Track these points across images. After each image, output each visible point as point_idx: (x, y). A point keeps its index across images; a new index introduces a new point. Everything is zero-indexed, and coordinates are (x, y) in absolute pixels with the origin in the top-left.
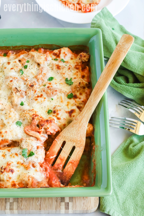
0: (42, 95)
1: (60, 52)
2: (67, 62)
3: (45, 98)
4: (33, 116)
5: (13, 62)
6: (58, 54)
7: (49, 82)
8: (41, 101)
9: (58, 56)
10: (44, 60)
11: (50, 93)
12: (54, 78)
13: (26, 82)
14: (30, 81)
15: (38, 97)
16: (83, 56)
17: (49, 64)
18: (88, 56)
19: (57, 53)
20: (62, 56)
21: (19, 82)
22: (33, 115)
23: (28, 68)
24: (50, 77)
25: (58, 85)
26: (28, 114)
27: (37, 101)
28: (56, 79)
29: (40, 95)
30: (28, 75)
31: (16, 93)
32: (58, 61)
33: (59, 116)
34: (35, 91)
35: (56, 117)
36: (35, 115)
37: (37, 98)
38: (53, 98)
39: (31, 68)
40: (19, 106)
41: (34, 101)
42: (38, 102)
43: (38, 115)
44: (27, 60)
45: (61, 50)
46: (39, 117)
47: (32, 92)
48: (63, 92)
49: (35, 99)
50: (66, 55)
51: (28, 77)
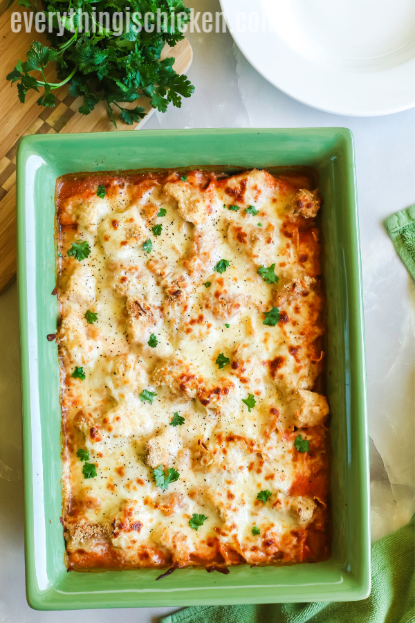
0: (201, 318)
1: (243, 185)
2: (263, 214)
3: (209, 326)
4: (181, 381)
5: (127, 221)
6: (238, 192)
7: (218, 276)
8: (201, 335)
9: (238, 196)
10: (205, 214)
11: (223, 314)
12: (230, 263)
13: (160, 278)
14: (171, 275)
15: (193, 322)
16: (304, 203)
17: (216, 221)
18: (317, 202)
19: (236, 188)
20: (248, 195)
21: (144, 279)
22: (182, 377)
23: (163, 232)
24: (219, 259)
25: (241, 283)
26: (171, 376)
27: (189, 334)
28: (234, 267)
29: (196, 317)
30: (164, 254)
31: (137, 317)
32: (238, 212)
33: (244, 375)
34: (186, 307)
35: (238, 376)
36: (185, 375)
37: (190, 326)
38: (229, 322)
39: (170, 235)
40: (146, 347)
41: (184, 334)
42: (193, 337)
43: (193, 376)
44: (160, 207)
45: (246, 180)
46: (197, 382)
47: (176, 308)
48: (254, 304)
49: (185, 329)
50: (259, 192)
51: (164, 259)
